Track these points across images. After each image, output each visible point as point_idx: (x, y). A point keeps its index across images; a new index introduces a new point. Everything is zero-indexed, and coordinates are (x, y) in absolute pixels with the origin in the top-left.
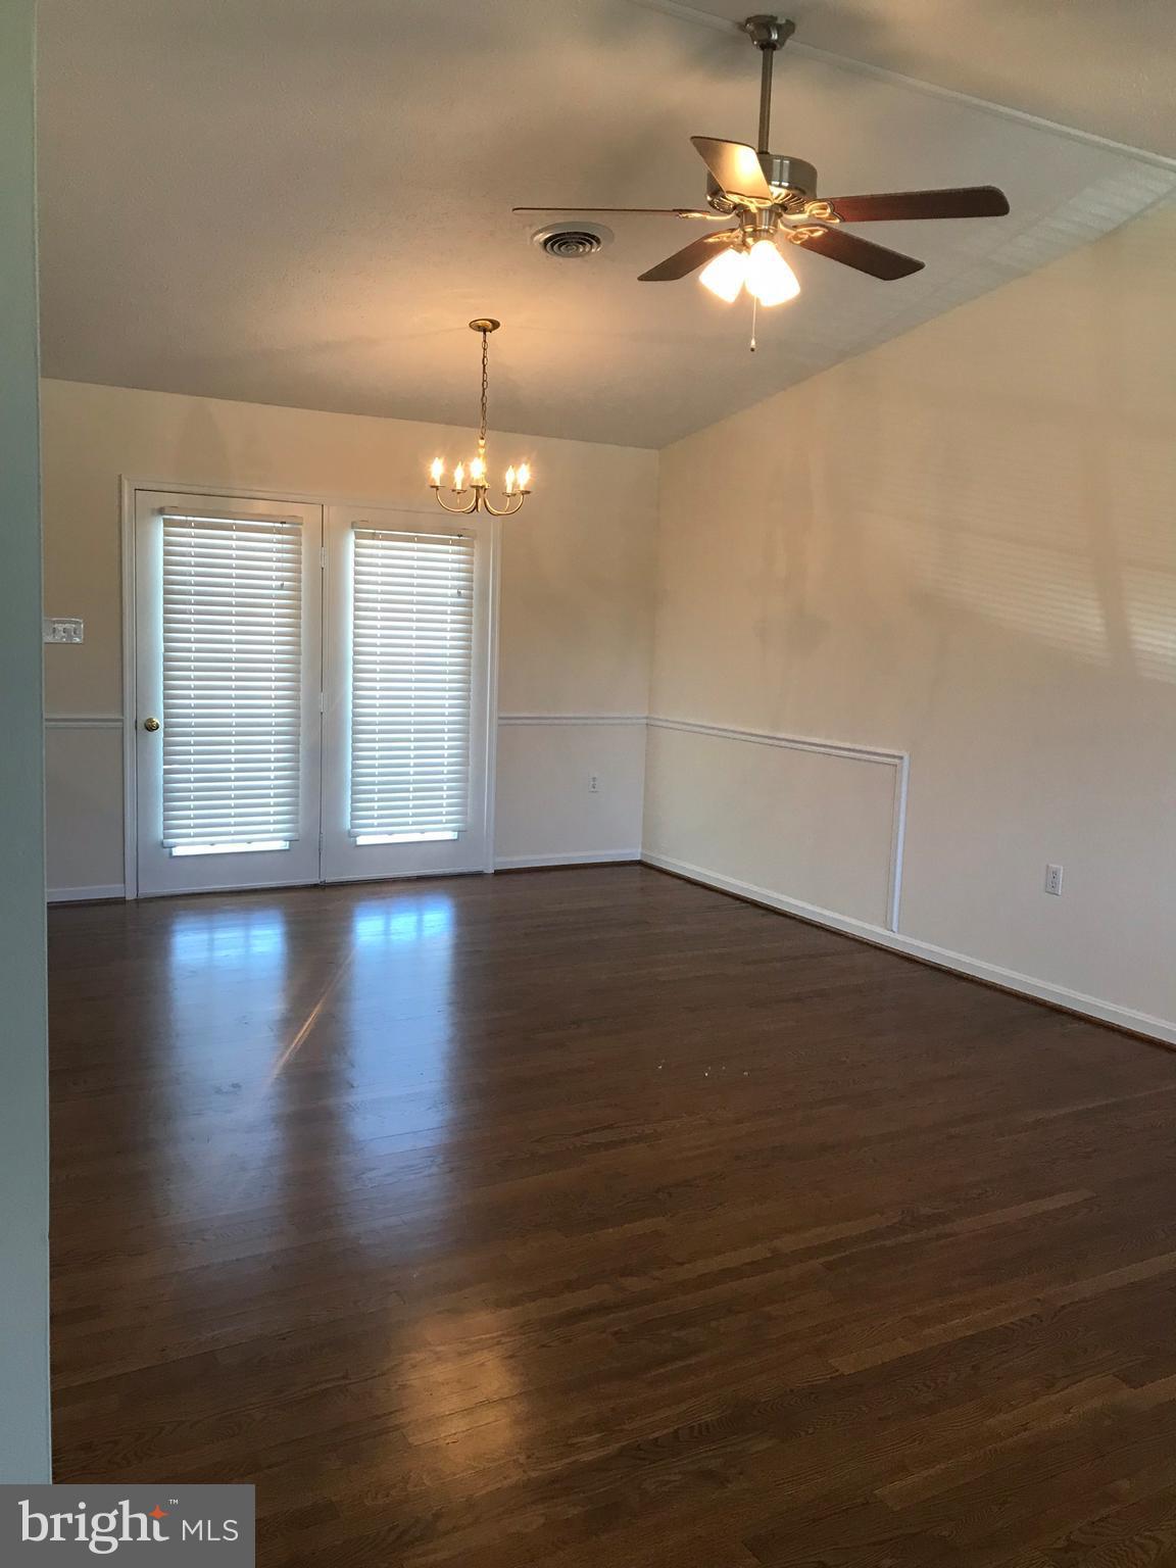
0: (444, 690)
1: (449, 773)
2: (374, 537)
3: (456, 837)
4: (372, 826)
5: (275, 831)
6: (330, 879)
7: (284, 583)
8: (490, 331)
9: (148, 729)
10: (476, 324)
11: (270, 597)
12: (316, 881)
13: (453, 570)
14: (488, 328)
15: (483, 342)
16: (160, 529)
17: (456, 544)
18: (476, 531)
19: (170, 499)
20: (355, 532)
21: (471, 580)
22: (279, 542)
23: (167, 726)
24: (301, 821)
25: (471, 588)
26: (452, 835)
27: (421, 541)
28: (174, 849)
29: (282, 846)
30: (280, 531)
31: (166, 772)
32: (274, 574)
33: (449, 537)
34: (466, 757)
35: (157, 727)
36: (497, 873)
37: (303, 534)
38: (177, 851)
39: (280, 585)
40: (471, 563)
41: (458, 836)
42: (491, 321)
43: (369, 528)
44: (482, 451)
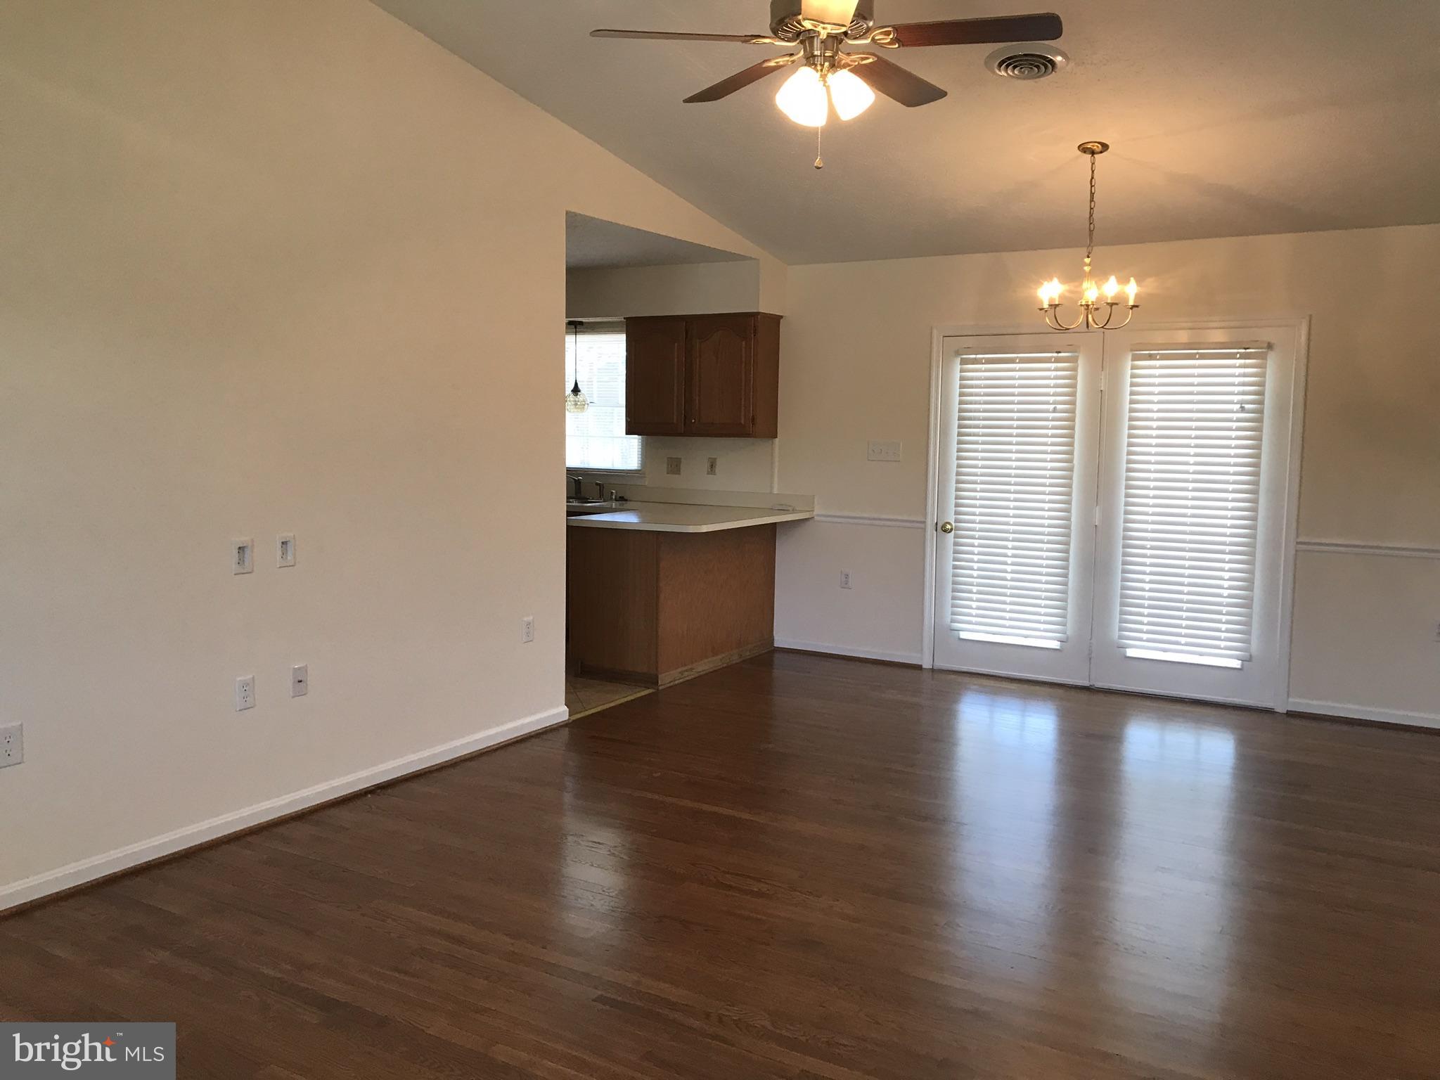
1: (1230, 596)
2: (1151, 357)
3: (1239, 667)
4: (1140, 640)
5: (1045, 631)
6: (1098, 684)
7: (1059, 407)
8: (1101, 152)
9: (945, 531)
10: (1083, 149)
11: (1046, 419)
12: (1086, 683)
13: (1239, 385)
14: (1098, 150)
15: (1093, 164)
16: (958, 367)
17: (1243, 356)
18: (1272, 342)
19: (970, 342)
20: (1133, 355)
21: (1261, 393)
22: (1056, 370)
23: (957, 529)
24: (1069, 625)
25: (1261, 402)
26: (1236, 664)
27: (1203, 357)
28: (961, 633)
29: (1055, 645)
30: (1057, 360)
31: (955, 567)
32: (1051, 399)
33: (1236, 351)
34: (1251, 581)
35: (952, 529)
36: (1291, 714)
37: (1079, 362)
38: (963, 635)
39: (1055, 408)
40: (1263, 375)
41: (1242, 665)
42: (1099, 143)
43: (1144, 350)
44: (1087, 269)
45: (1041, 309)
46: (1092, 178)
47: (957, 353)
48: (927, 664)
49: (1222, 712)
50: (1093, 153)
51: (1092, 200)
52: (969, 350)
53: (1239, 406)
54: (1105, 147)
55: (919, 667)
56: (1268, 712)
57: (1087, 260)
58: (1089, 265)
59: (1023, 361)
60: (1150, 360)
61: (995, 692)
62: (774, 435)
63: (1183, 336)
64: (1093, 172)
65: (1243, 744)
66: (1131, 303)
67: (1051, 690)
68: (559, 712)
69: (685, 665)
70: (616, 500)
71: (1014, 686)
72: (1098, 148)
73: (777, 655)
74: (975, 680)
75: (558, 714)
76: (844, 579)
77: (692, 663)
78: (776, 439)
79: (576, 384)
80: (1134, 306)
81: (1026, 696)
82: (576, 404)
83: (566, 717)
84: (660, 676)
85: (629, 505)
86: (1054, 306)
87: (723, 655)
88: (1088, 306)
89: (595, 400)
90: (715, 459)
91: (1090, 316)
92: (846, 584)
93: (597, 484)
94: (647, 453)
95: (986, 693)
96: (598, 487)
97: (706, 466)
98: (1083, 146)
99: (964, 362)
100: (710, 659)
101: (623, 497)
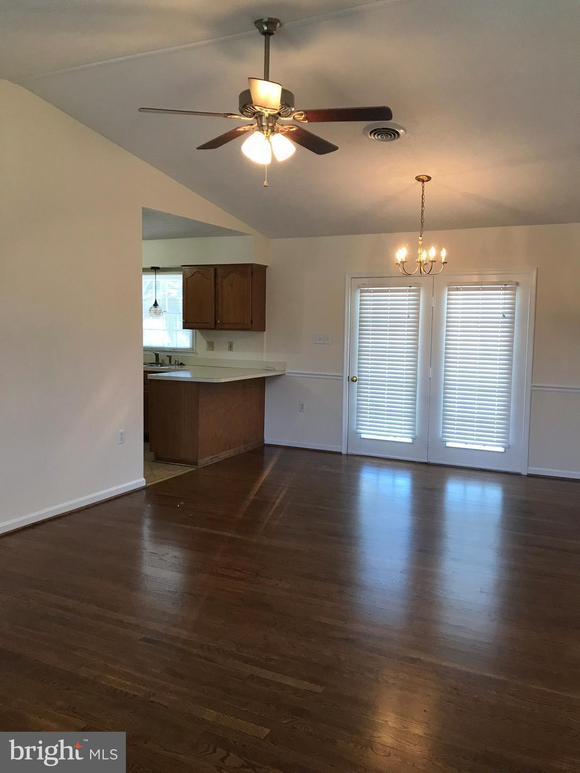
0: (496, 369)
1: (498, 414)
2: (457, 289)
3: (503, 451)
4: (453, 437)
5: (404, 433)
6: (432, 461)
7: (410, 315)
8: (427, 181)
9: (353, 381)
10: (418, 179)
11: (405, 322)
12: (426, 461)
13: (502, 304)
14: (425, 180)
15: (423, 187)
16: (359, 294)
17: (504, 289)
18: (518, 281)
19: (365, 281)
20: (448, 288)
21: (514, 308)
22: (409, 296)
23: (359, 380)
24: (417, 430)
25: (514, 313)
26: (502, 450)
27: (484, 289)
28: (362, 435)
29: (409, 440)
30: (410, 291)
31: (358, 400)
32: (407, 311)
33: (500, 286)
34: (509, 406)
35: (356, 380)
36: (529, 476)
37: (421, 291)
38: (363, 436)
39: (409, 316)
40: (514, 299)
41: (505, 450)
42: (426, 176)
43: (455, 285)
44: (420, 243)
45: (397, 264)
46: (423, 194)
47: (359, 287)
48: (344, 452)
49: (495, 475)
50: (423, 181)
51: (423, 206)
52: (364, 285)
53: (502, 315)
54: (429, 178)
55: (340, 454)
56: (519, 475)
57: (420, 238)
58: (421, 241)
59: (392, 291)
60: (457, 291)
61: (379, 466)
62: (263, 329)
63: (475, 279)
64: (423, 191)
65: (506, 491)
66: (443, 261)
67: (407, 464)
68: (139, 481)
69: (214, 454)
70: (178, 365)
71: (388, 463)
72: (425, 178)
73: (266, 448)
74: (368, 460)
75: (139, 483)
76: (301, 407)
77: (218, 453)
78: (265, 332)
79: (156, 301)
80: (444, 263)
81: (395, 468)
82: (156, 313)
83: (144, 484)
84: (199, 461)
85: (184, 368)
86: (403, 262)
87: (236, 449)
88: (421, 262)
89: (167, 310)
90: (233, 342)
91: (422, 268)
92: (302, 409)
93: (168, 356)
94: (194, 340)
95: (373, 466)
96: (168, 358)
97: (227, 346)
98: (419, 177)
99: (362, 292)
100: (227, 451)
101: (182, 363)
